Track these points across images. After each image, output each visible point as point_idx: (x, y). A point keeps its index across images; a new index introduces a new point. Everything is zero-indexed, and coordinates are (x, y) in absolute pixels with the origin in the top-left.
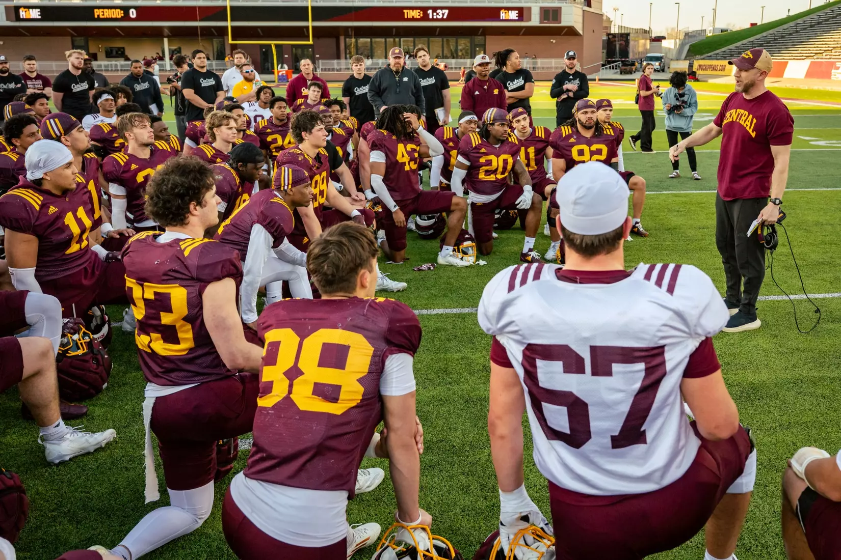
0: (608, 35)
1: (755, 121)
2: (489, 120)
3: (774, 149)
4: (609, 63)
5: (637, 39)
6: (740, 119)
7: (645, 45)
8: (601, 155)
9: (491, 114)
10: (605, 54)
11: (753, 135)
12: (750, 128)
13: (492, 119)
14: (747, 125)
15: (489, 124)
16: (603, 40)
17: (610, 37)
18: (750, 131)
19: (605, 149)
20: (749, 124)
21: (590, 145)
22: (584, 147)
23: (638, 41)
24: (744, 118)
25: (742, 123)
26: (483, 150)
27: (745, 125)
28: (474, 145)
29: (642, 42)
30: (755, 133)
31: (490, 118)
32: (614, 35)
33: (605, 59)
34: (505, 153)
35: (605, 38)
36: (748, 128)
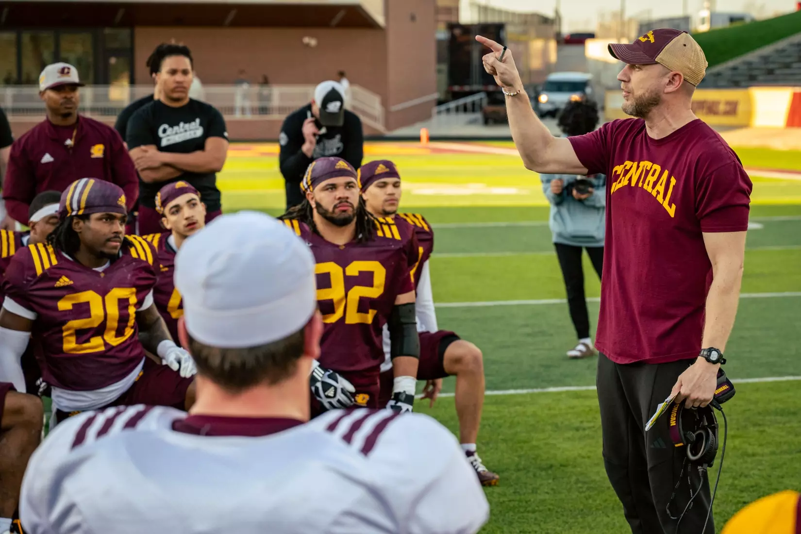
0: (452, 26)
1: (673, 181)
2: (75, 206)
3: (712, 240)
4: (456, 96)
5: (523, 38)
6: (644, 182)
7: (545, 52)
8: (372, 285)
9: (81, 193)
10: (444, 78)
11: (672, 211)
12: (664, 198)
13: (83, 205)
14: (658, 192)
15: (77, 215)
16: (439, 42)
17: (457, 32)
18: (666, 205)
19: (380, 274)
20: (661, 188)
21: (344, 264)
22: (332, 268)
23: (526, 44)
24: (651, 179)
25: (649, 189)
26: (64, 281)
27: (654, 193)
28: (39, 271)
29: (537, 45)
30: (674, 206)
31: (79, 202)
32: (467, 30)
33: (444, 86)
34: (121, 285)
35: (442, 34)
36: (660, 198)
